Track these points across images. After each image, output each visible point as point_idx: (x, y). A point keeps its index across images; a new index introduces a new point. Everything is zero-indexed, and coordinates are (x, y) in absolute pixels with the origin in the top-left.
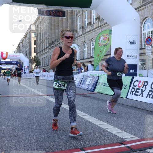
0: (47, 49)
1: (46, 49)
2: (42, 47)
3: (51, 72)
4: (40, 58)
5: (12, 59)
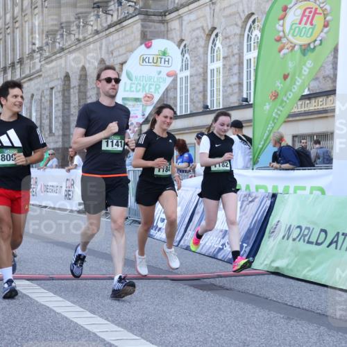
0: (37, 55)
1: (31, 57)
2: (13, 50)
3: (51, 167)
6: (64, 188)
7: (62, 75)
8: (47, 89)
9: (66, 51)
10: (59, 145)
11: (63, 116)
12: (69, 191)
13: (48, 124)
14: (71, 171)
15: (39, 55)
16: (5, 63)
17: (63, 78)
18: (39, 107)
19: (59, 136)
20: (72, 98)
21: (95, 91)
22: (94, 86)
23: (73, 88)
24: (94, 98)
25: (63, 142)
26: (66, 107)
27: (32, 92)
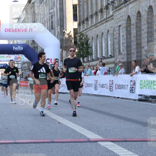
0: (111, 7)
1: (107, 8)
2: (97, 4)
3: (121, 74)
4: (91, 34)
5: (13, 39)
6: (129, 86)
7: (126, 18)
8: (117, 27)
9: (128, 3)
10: (125, 60)
11: (127, 42)
12: (133, 88)
13: (118, 48)
14: (133, 75)
15: (112, 6)
16: (92, 13)
17: (126, 19)
18: (112, 37)
19: (125, 54)
20: (132, 31)
21: (146, 26)
22: (146, 23)
23: (133, 25)
24: (146, 30)
25: (127, 58)
26: (129, 37)
27: (108, 29)
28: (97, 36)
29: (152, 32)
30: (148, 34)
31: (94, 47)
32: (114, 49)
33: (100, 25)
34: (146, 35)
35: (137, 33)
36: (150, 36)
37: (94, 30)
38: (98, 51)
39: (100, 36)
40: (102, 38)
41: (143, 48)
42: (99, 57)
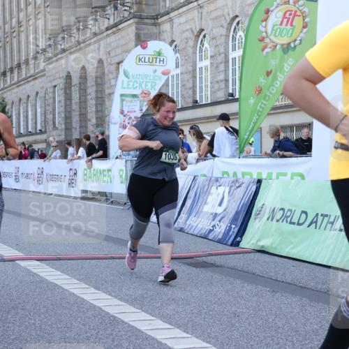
1: (35, 58)
4: (9, 97)
6: (68, 177)
8: (50, 88)
9: (68, 52)
10: (62, 138)
11: (65, 112)
12: (73, 179)
13: (52, 119)
15: (43, 56)
16: (12, 64)
17: (64, 77)
19: (62, 130)
20: (73, 95)
21: (94, 88)
22: (93, 83)
23: (74, 86)
24: (93, 95)
25: (66, 135)
26: (68, 103)
27: (37, 89)
28: (20, 100)
29: (102, 98)
30: (96, 101)
31: (14, 117)
32: (45, 121)
33: (24, 84)
34: (94, 102)
35: (80, 99)
36: (100, 104)
37: (15, 91)
38: (22, 123)
39: (24, 101)
40: (27, 103)
41: (90, 120)
42: (22, 131)
